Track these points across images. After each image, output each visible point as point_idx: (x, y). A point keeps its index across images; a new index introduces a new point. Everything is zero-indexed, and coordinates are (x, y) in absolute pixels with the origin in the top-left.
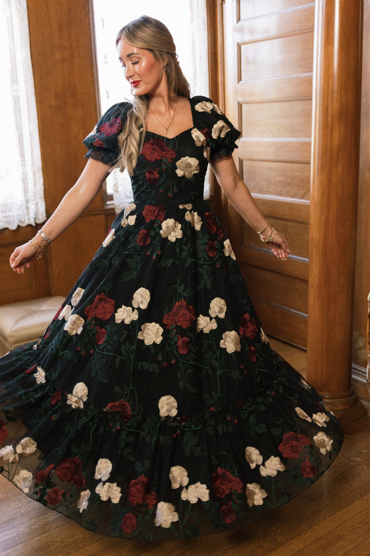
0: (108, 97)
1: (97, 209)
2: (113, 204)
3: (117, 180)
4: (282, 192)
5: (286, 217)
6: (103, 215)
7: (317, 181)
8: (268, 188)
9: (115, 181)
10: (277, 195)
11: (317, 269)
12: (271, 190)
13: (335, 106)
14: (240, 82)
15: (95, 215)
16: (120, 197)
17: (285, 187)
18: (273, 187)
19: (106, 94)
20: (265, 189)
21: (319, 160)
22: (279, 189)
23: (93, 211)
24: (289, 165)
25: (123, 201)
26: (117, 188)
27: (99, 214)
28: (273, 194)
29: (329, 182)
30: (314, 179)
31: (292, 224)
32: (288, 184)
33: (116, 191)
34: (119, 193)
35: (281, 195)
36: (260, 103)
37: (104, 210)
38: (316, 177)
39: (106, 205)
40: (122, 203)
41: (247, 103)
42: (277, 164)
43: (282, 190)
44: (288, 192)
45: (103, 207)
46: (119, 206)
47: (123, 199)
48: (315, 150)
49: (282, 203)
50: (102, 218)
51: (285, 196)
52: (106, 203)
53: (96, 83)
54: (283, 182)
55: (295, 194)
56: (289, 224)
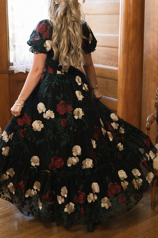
0: (12, 10)
1: (5, 70)
2: (13, 68)
3: (16, 55)
4: (106, 63)
5: (108, 77)
6: (7, 74)
7: (121, 58)
8: (98, 61)
9: (15, 55)
10: (103, 64)
11: (121, 104)
12: (100, 62)
13: (131, 20)
14: (84, 3)
15: (3, 73)
16: (17, 64)
17: (107, 60)
18: (101, 60)
19: (11, 9)
20: (97, 61)
21: (122, 48)
22: (104, 61)
23: (2, 72)
24: (110, 48)
25: (19, 66)
26: (16, 59)
27: (5, 73)
28: (101, 64)
29: (128, 59)
30: (120, 57)
31: (111, 81)
32: (109, 59)
33: (15, 61)
34: (17, 62)
35: (105, 65)
36: (94, 14)
37: (8, 71)
38: (121, 56)
39: (9, 68)
40: (18, 67)
41: (88, 14)
42: (103, 48)
43: (106, 62)
44: (109, 63)
45: (8, 69)
46: (16, 69)
47: (18, 65)
48: (120, 42)
49: (106, 69)
50: (7, 75)
51: (108, 65)
52: (9, 67)
53: (6, 2)
54: (107, 58)
55: (113, 64)
56: (110, 81)
